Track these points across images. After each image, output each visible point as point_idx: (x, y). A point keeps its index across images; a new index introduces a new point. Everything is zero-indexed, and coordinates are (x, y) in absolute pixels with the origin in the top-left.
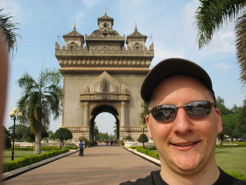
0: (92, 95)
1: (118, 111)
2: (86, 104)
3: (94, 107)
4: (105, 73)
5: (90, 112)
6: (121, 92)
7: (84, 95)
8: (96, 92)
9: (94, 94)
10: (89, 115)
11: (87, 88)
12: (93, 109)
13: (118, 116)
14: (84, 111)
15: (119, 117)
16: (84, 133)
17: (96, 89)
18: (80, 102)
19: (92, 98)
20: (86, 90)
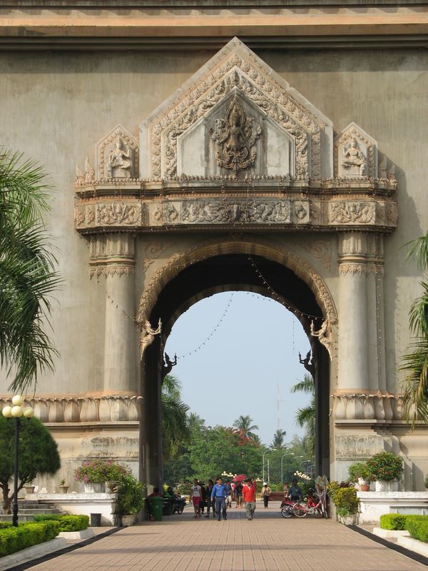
0: (152, 194)
1: (321, 296)
2: (114, 249)
3: (167, 272)
4: (236, 50)
5: (144, 302)
6: (342, 173)
7: (101, 194)
8: (179, 174)
9: (166, 192)
10: (140, 318)
11: (122, 147)
12: (161, 281)
13: (318, 328)
14: (102, 293)
15: (325, 335)
16: (104, 434)
17: (178, 155)
18: (76, 236)
19: (156, 214)
20: (114, 165)
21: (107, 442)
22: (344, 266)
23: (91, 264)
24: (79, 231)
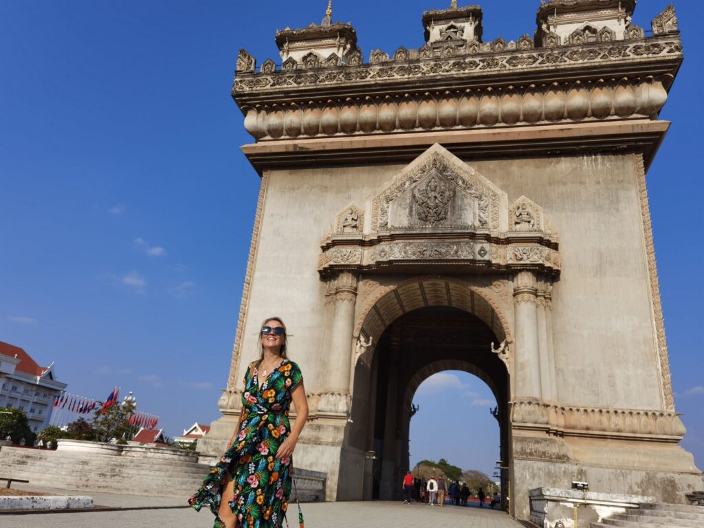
0: (371, 243)
8: (389, 226)
10: (356, 334)
17: (389, 212)
20: (345, 224)
21: (319, 427)
22: (519, 297)
23: (326, 296)
24: (319, 271)
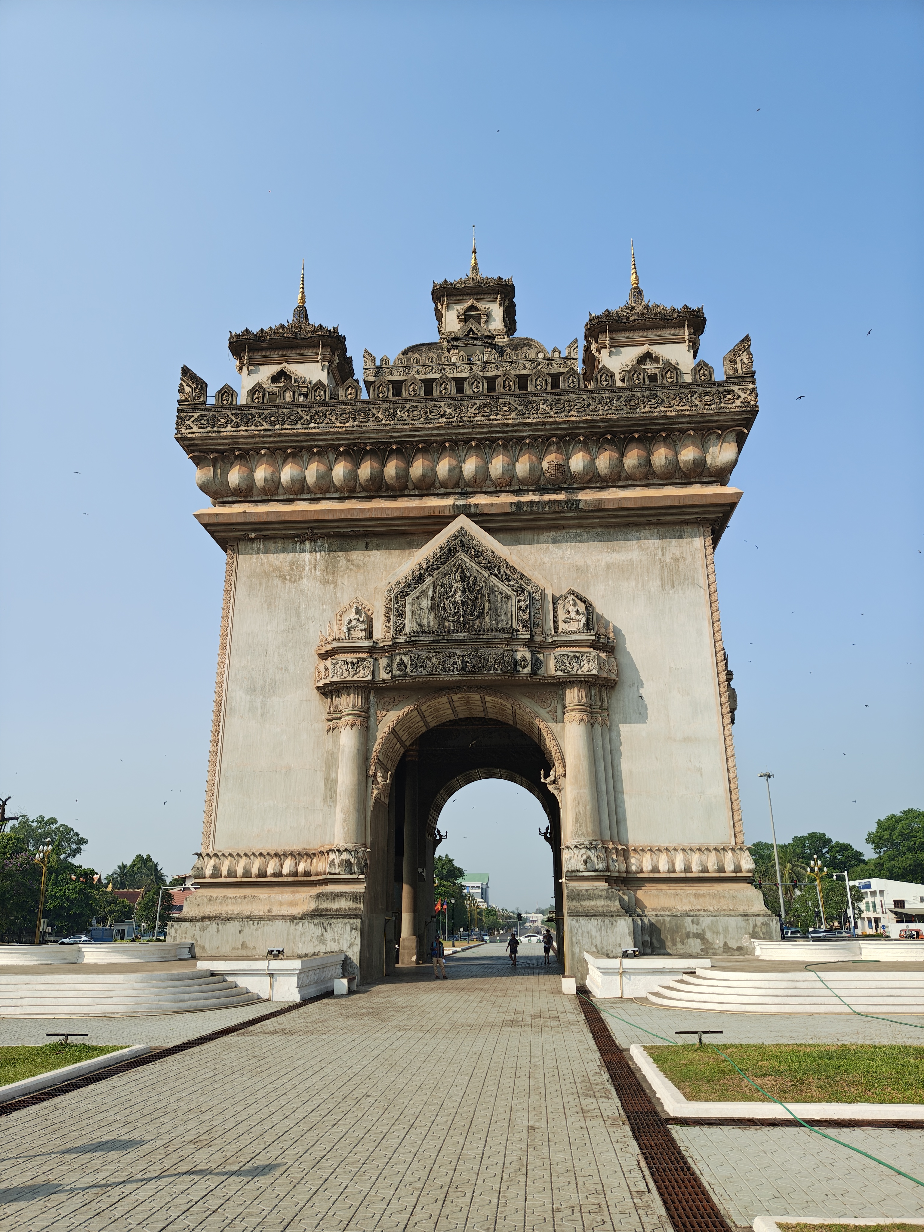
0: (383, 650)
1: (549, 744)
2: (348, 702)
5: (376, 752)
6: (562, 627)
7: (336, 651)
8: (407, 630)
9: (395, 647)
10: (372, 771)
11: (358, 612)
13: (547, 775)
15: (554, 782)
17: (407, 614)
18: (316, 694)
19: (386, 668)
20: (349, 626)
22: (569, 716)
23: (327, 720)
